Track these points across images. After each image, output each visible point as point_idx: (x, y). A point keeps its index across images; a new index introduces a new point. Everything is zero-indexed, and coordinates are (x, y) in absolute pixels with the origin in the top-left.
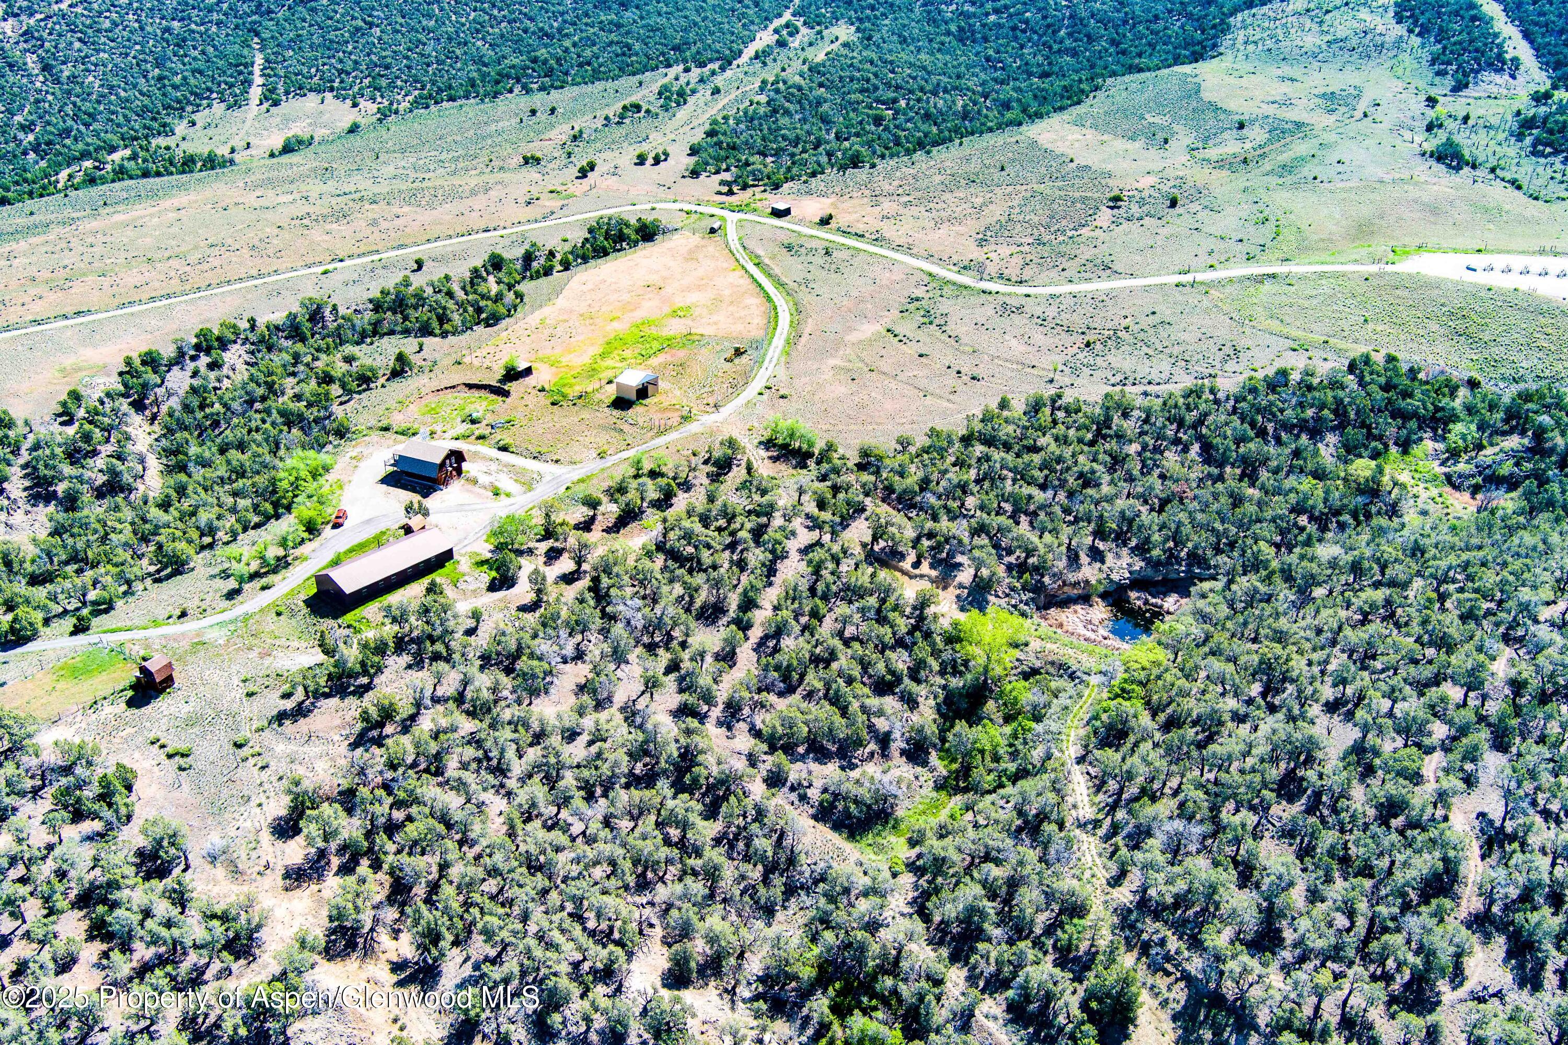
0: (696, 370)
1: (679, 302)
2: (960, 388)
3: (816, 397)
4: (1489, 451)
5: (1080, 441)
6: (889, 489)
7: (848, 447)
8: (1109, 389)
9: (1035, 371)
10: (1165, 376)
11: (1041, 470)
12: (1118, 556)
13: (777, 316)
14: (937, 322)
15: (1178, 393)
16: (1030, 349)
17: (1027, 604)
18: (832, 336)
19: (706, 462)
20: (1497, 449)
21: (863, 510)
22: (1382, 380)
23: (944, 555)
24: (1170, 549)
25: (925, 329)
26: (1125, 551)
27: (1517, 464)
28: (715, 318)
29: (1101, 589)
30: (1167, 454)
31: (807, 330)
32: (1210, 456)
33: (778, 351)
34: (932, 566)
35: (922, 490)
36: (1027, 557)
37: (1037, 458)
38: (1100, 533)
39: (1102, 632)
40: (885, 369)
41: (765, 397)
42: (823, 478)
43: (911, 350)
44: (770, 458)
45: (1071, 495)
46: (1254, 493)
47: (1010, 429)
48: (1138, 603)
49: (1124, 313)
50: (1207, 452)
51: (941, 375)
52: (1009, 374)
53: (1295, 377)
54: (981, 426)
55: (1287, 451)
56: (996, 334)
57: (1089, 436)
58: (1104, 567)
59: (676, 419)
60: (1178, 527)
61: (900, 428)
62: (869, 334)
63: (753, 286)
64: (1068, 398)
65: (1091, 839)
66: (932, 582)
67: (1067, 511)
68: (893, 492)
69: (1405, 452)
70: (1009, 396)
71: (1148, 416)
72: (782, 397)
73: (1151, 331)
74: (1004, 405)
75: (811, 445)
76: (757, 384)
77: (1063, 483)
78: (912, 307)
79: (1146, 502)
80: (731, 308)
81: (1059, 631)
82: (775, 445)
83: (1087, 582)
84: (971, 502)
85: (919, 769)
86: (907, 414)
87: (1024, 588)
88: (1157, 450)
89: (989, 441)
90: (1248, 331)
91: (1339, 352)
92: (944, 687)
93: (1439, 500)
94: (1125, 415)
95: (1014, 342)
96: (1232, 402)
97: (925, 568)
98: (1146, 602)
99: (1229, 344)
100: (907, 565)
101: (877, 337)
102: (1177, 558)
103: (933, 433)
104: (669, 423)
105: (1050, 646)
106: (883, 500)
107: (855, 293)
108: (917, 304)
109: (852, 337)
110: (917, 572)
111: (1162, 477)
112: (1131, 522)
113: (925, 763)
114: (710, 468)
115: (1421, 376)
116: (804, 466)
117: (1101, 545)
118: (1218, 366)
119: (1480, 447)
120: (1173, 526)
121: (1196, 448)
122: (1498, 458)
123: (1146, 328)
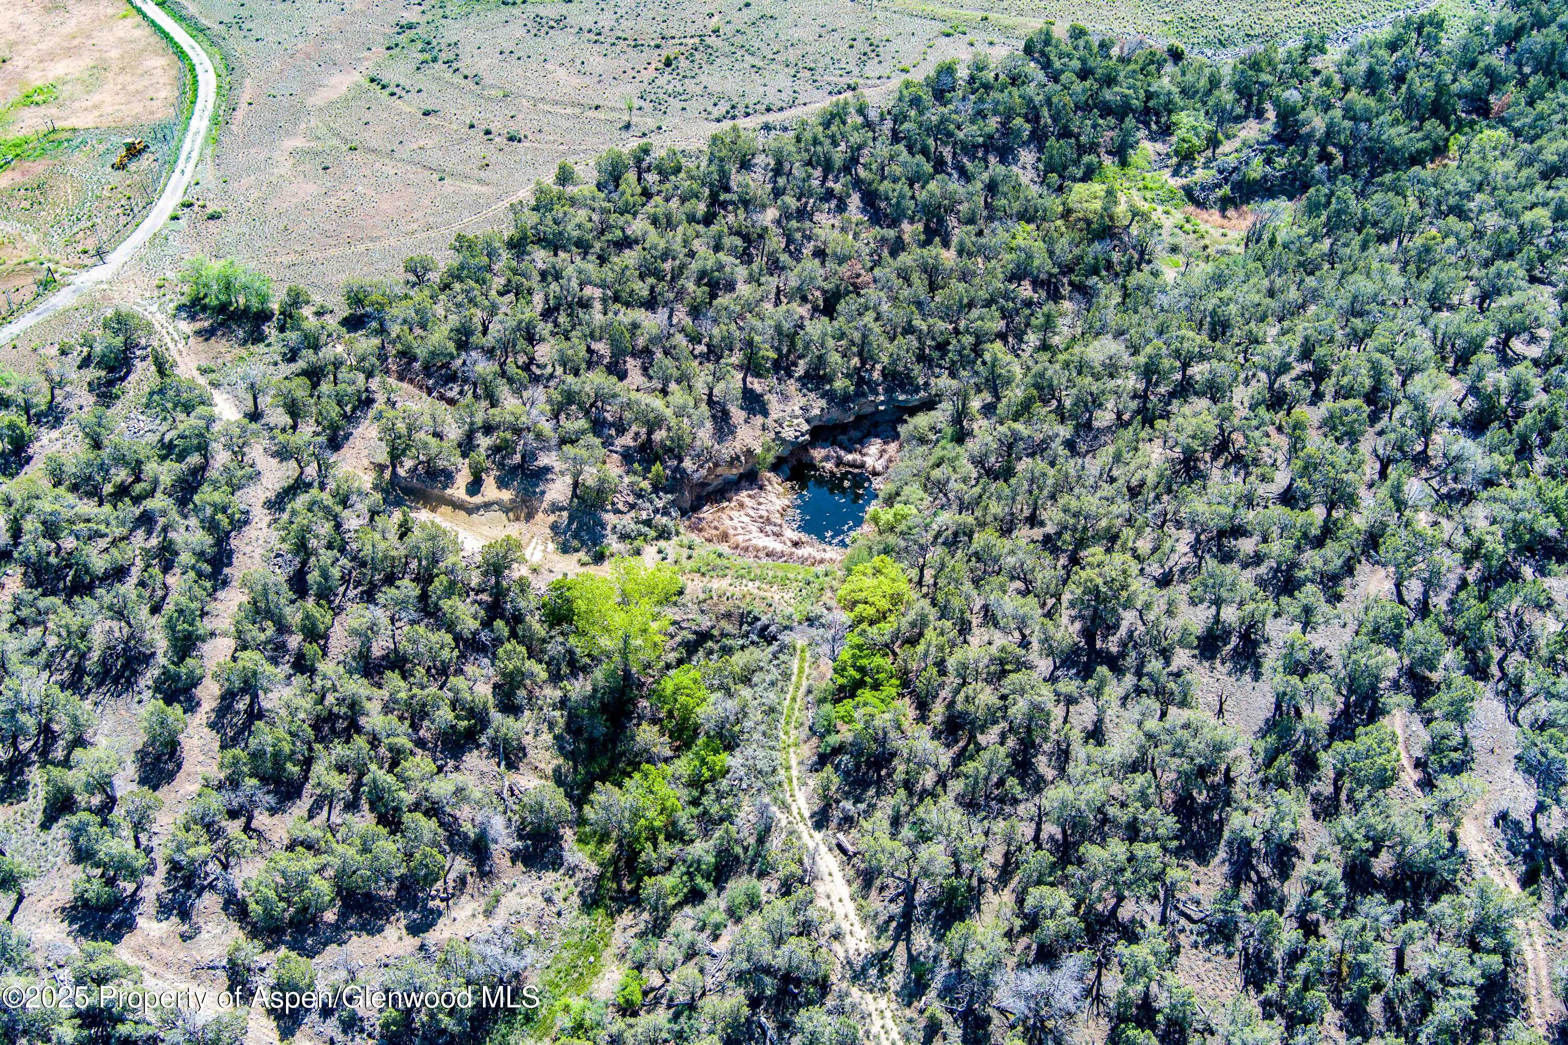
0: (65, 192)
1: (36, 79)
2: (495, 158)
3: (269, 209)
4: (1227, 147)
5: (691, 218)
6: (407, 355)
7: (329, 289)
8: (714, 128)
9: (600, 115)
10: (786, 96)
11: (642, 277)
12: (785, 398)
13: (195, 81)
14: (443, 56)
15: (813, 120)
16: (587, 80)
17: (666, 513)
18: (286, 102)
19: (86, 363)
20: (1236, 143)
21: (369, 402)
22: (1076, 64)
23: (517, 458)
24: (857, 370)
25: (428, 70)
26: (792, 386)
27: (1268, 161)
28: (96, 98)
29: (771, 458)
30: (817, 217)
31: (245, 98)
32: (877, 210)
33: (200, 140)
34: (502, 483)
35: (463, 346)
36: (650, 433)
37: (631, 257)
38: (751, 367)
39: (790, 534)
40: (373, 144)
41: (183, 222)
42: (292, 356)
43: (409, 106)
44: (198, 333)
45: (695, 312)
46: (948, 257)
47: (582, 215)
48: (829, 466)
49: (707, 9)
50: (873, 205)
51: (462, 141)
52: (566, 124)
53: (963, 73)
54: (534, 218)
55: (979, 185)
56: (533, 64)
57: (702, 208)
58: (769, 422)
59: (28, 286)
60: (864, 336)
61: (409, 241)
62: (343, 90)
63: (154, 39)
64: (658, 153)
65: (883, 1003)
66: (507, 511)
67: (695, 339)
68: (414, 359)
69: (1124, 163)
70: (570, 161)
71: (779, 163)
72: (212, 217)
73: (751, 31)
74: (565, 177)
75: (264, 299)
76: (168, 202)
77: (680, 295)
78: (403, 39)
79: (804, 299)
80: (121, 79)
81: (724, 548)
82: (204, 308)
83: (749, 453)
84: (545, 352)
85: (550, 876)
86: (418, 215)
87: (656, 489)
88: (802, 214)
89: (554, 244)
90: (880, 15)
91: (1006, 31)
92: (563, 703)
93: (1188, 227)
94: (745, 165)
95: (561, 73)
96: (889, 124)
97: (490, 491)
98: (839, 462)
99: (861, 38)
100: (458, 491)
101: (357, 93)
102: (868, 383)
103: (463, 244)
104: (16, 298)
105: (718, 585)
106: (401, 378)
107: (314, 29)
108: (410, 34)
109: (319, 98)
110: (477, 500)
111: (820, 254)
112: (792, 337)
113: (556, 863)
114: (93, 373)
115: (1115, 52)
116: (257, 337)
117: (756, 385)
118: (856, 71)
119: (1213, 142)
120: (857, 336)
121: (855, 201)
122: (1243, 155)
123: (743, 28)
